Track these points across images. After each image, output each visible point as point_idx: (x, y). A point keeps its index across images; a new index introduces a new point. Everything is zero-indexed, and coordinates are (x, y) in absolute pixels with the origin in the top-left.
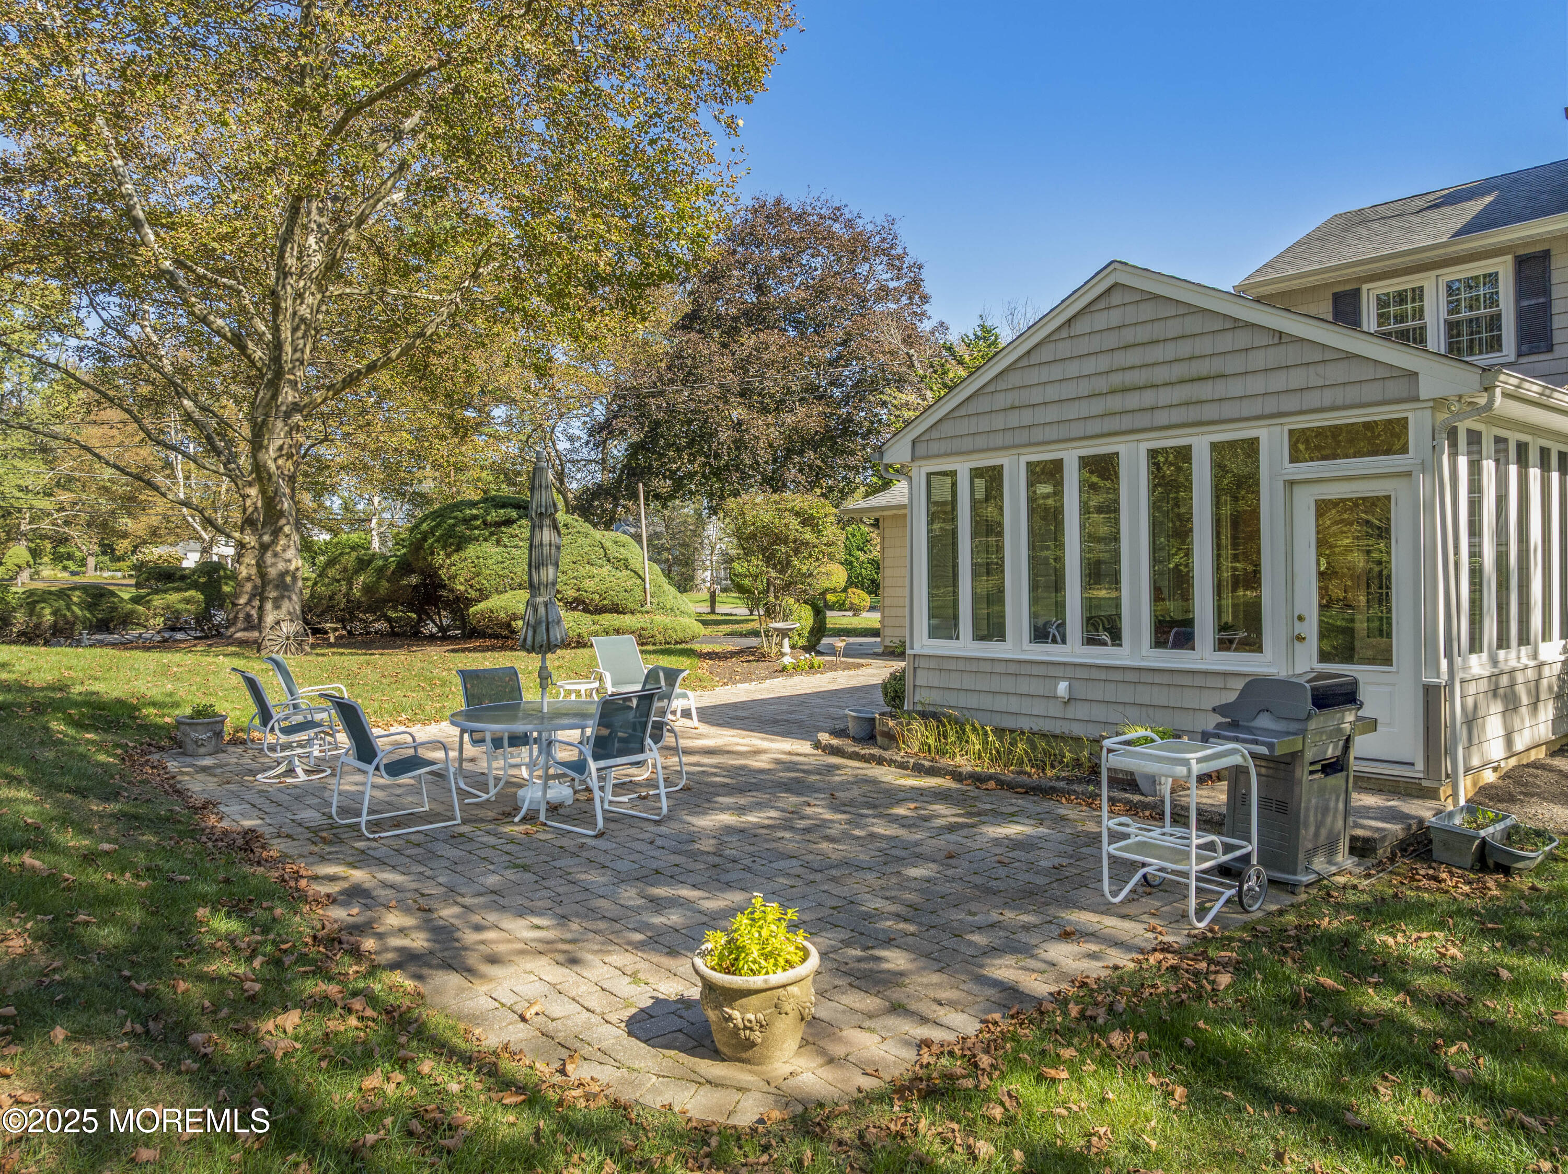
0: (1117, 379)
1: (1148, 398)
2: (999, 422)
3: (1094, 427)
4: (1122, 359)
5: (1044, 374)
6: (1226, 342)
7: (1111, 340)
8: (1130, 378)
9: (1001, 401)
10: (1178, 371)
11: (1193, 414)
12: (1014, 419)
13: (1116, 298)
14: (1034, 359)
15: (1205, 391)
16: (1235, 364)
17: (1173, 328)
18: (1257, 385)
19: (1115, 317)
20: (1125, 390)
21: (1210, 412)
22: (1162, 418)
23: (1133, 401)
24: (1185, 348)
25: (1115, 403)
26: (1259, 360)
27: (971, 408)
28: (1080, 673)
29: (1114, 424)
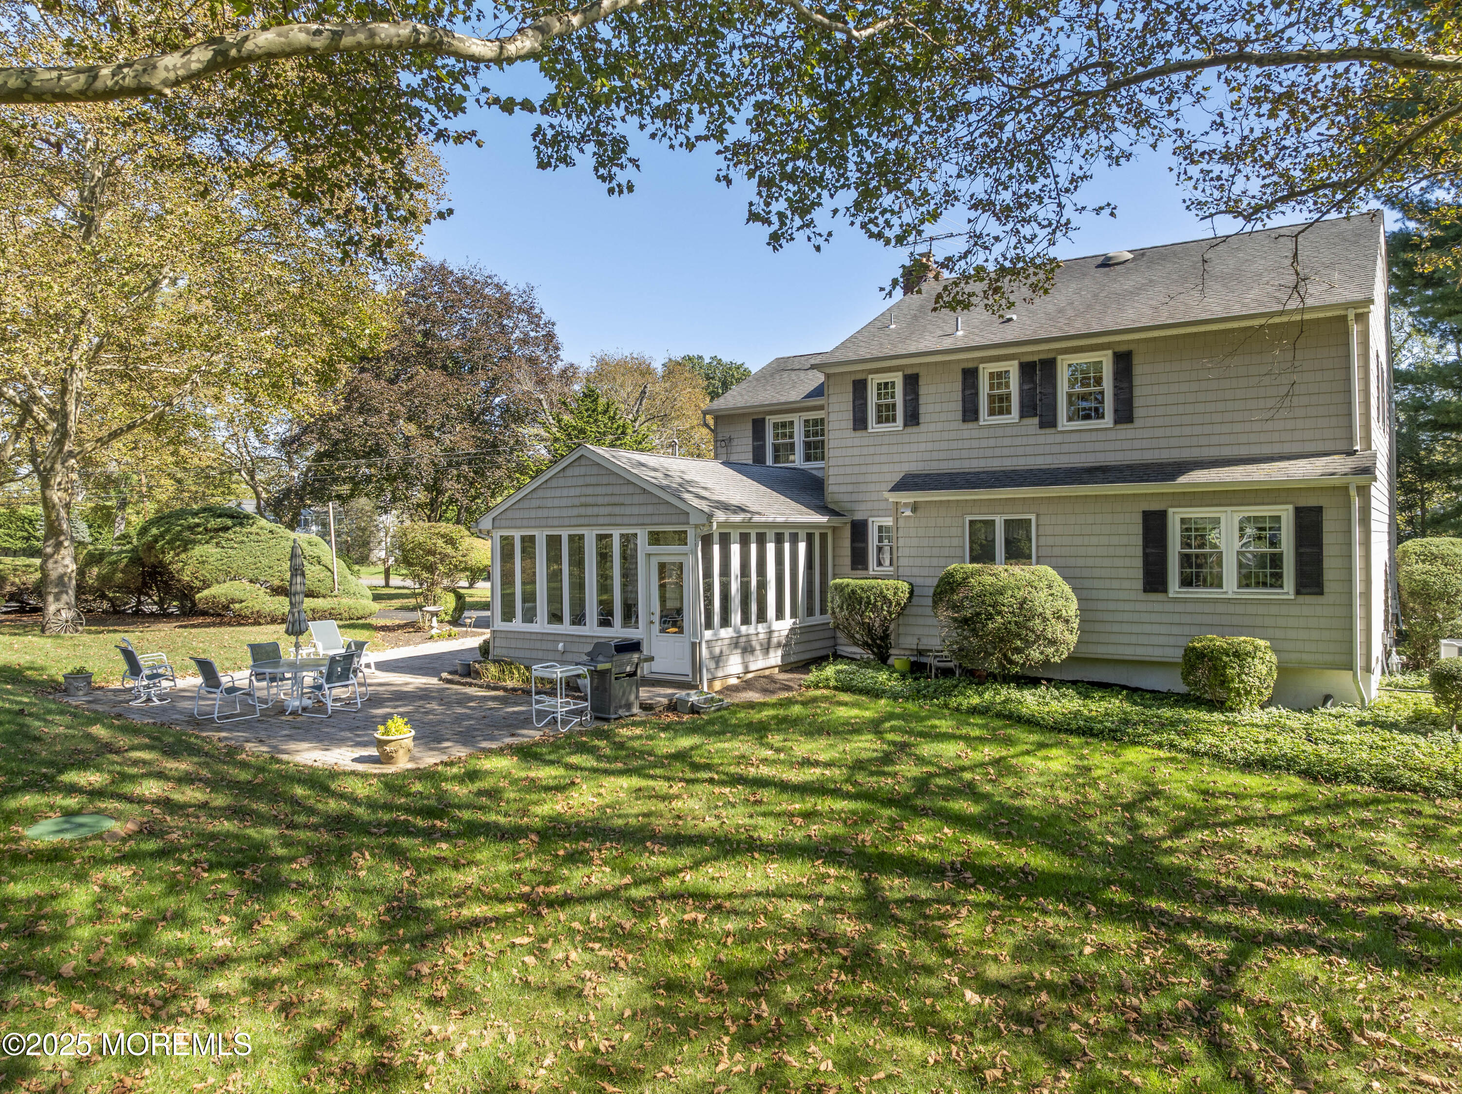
0: (583, 499)
1: (596, 510)
2: (533, 514)
3: (574, 521)
4: (586, 490)
5: (553, 493)
6: (625, 489)
7: (581, 481)
8: (590, 500)
9: (535, 503)
10: (607, 500)
11: (613, 520)
12: (540, 513)
13: (583, 462)
14: (549, 484)
15: (617, 510)
16: (627, 501)
17: (605, 480)
18: (636, 510)
19: (582, 470)
20: (586, 505)
21: (619, 520)
22: (601, 520)
23: (590, 511)
24: (609, 490)
25: (582, 511)
26: (636, 499)
27: (520, 505)
28: (569, 639)
29: (582, 521)
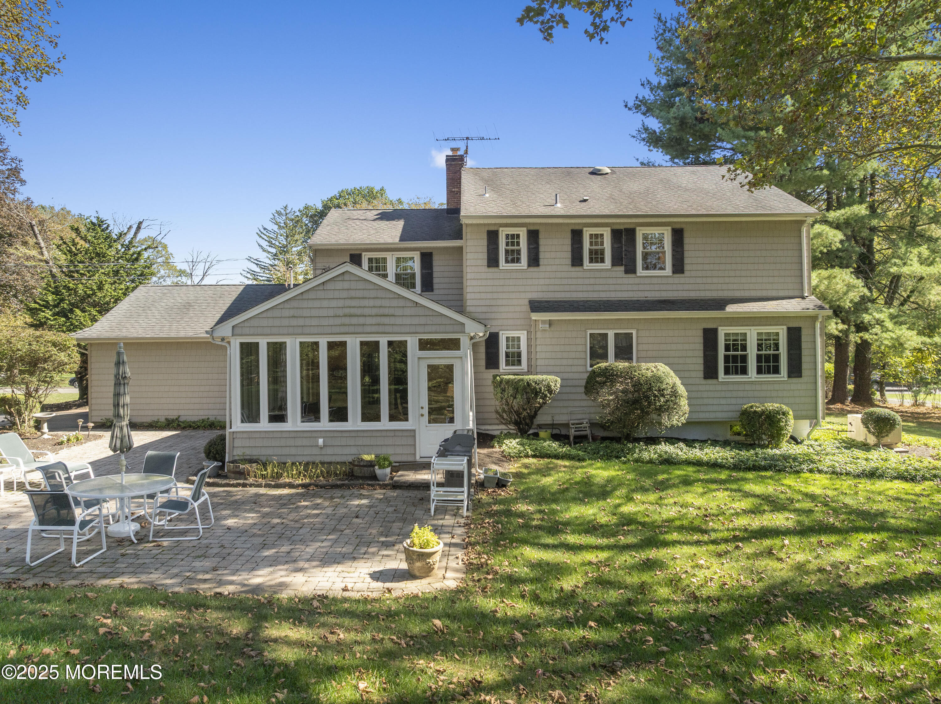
0: (347, 311)
1: (361, 320)
2: (286, 322)
3: (337, 330)
4: (348, 303)
5: (311, 304)
6: (395, 303)
7: (345, 294)
8: (353, 311)
9: (286, 313)
10: (374, 311)
11: (381, 329)
12: (294, 322)
13: (347, 277)
14: (305, 296)
15: (386, 320)
16: (399, 312)
17: (373, 294)
18: (407, 321)
19: (346, 285)
20: (351, 316)
21: (388, 329)
22: (368, 329)
23: (354, 321)
24: (378, 303)
25: (347, 320)
26: (408, 312)
27: (270, 314)
28: (328, 434)
29: (346, 329)
